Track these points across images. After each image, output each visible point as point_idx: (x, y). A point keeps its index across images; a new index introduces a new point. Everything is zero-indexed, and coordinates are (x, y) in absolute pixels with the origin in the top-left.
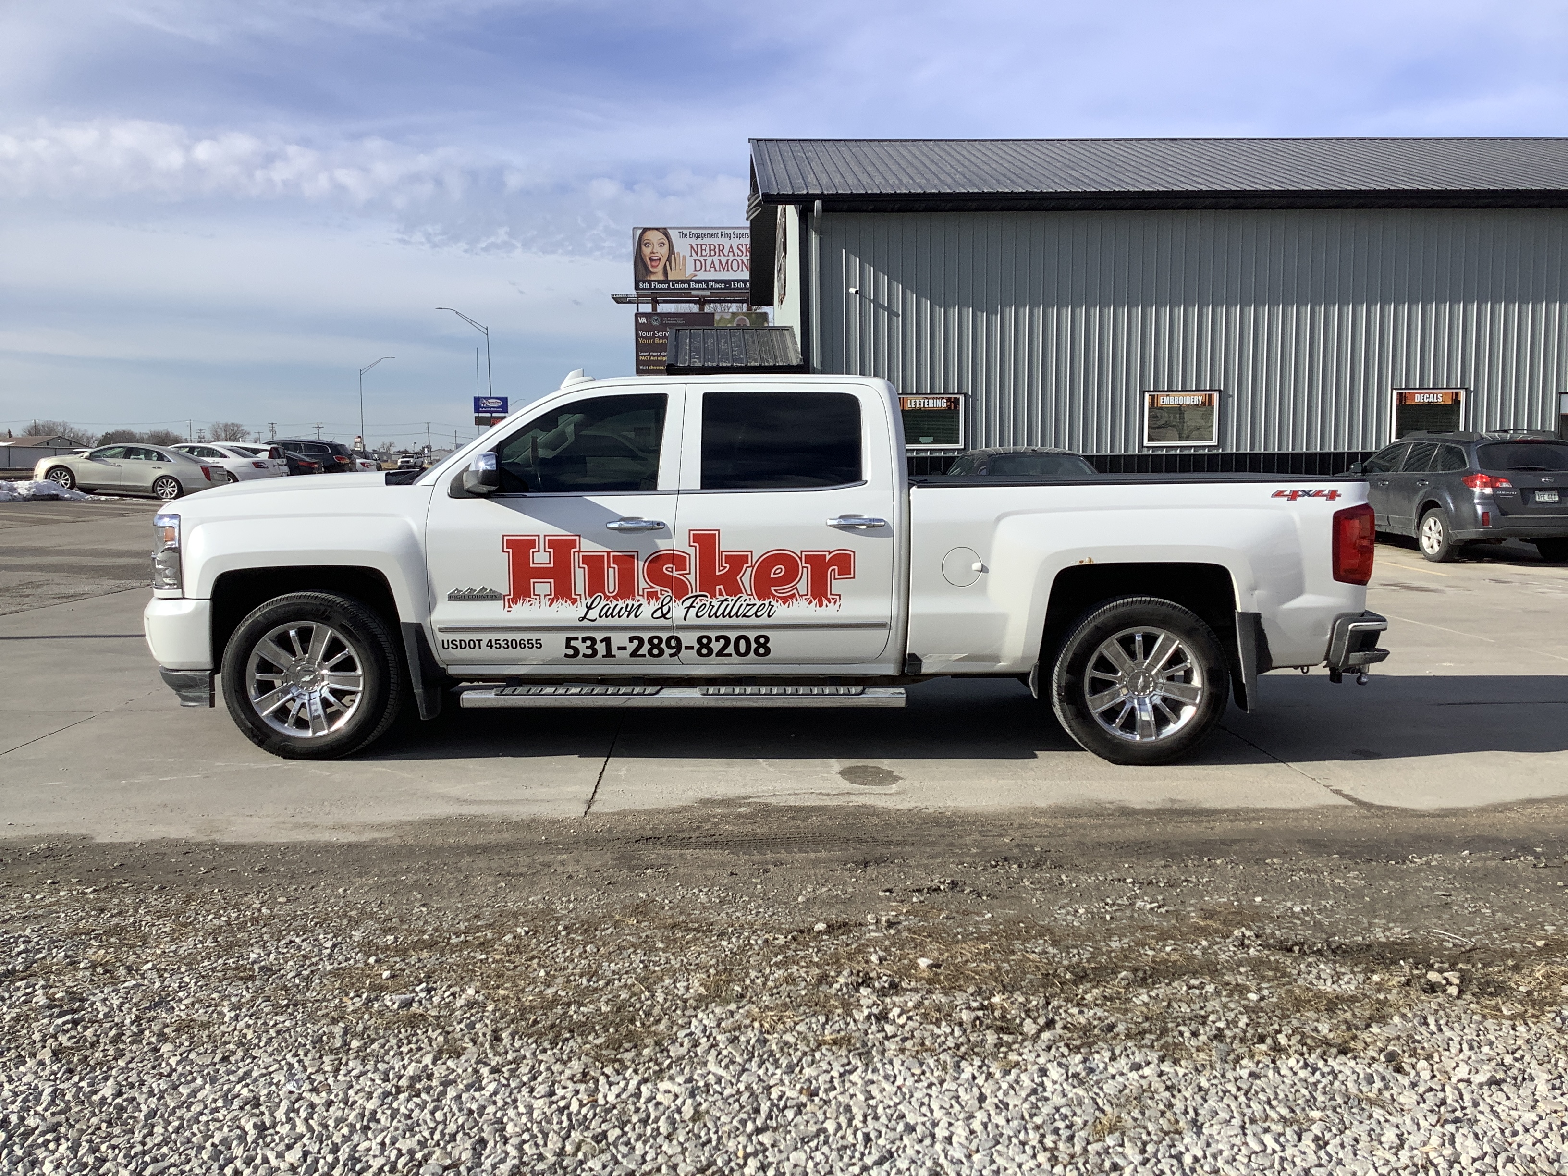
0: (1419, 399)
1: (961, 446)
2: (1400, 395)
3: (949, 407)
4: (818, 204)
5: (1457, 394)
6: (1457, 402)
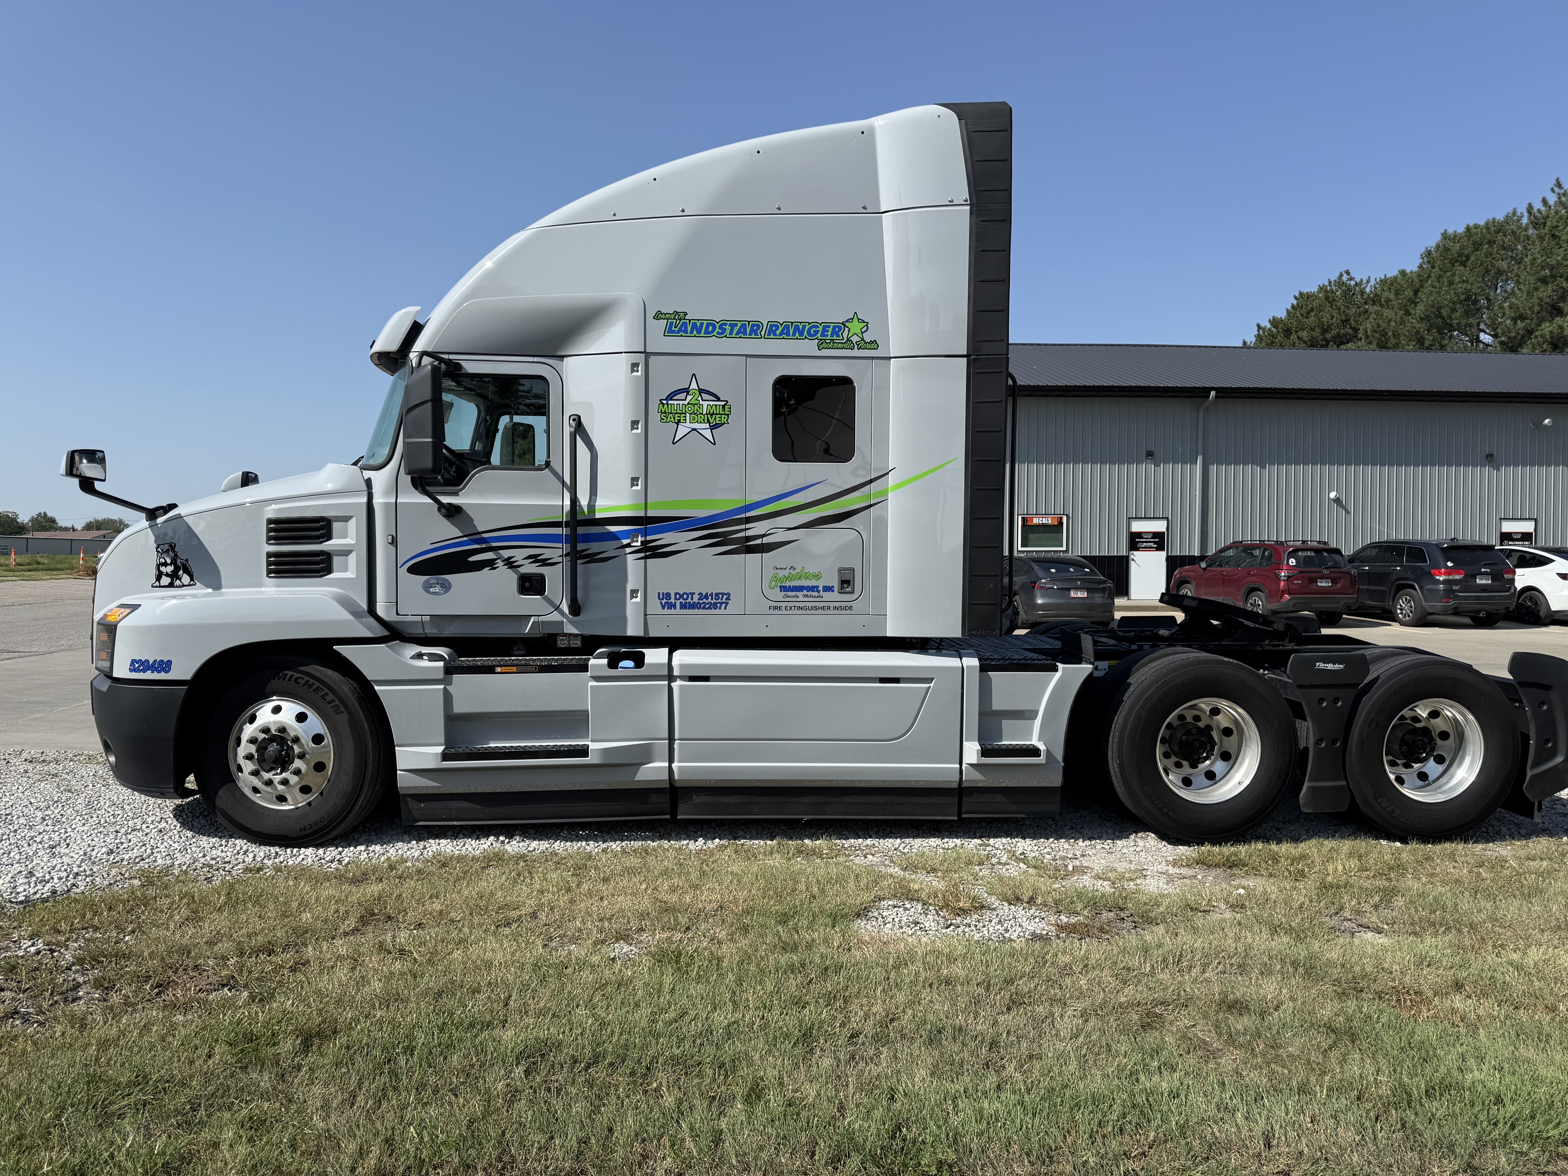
0: (1036, 521)
2: (1023, 519)
5: (1061, 518)
6: (1061, 523)
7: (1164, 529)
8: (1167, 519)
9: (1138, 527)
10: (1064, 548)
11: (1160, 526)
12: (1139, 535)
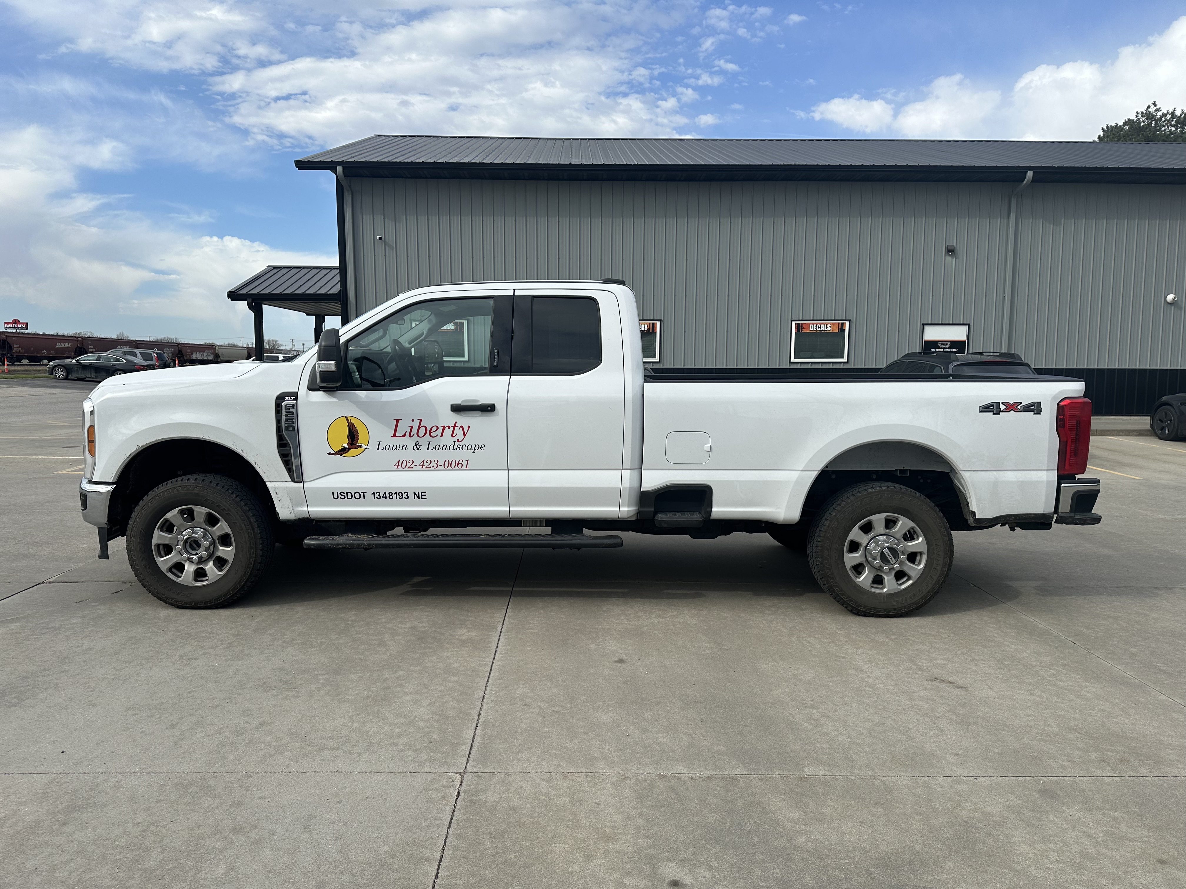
0: (812, 328)
1: (466, 358)
2: (798, 325)
3: (456, 329)
4: (340, 169)
5: (842, 324)
6: (842, 330)
7: (964, 338)
8: (969, 325)
9: (932, 334)
10: (845, 359)
11: (959, 334)
12: (935, 344)
